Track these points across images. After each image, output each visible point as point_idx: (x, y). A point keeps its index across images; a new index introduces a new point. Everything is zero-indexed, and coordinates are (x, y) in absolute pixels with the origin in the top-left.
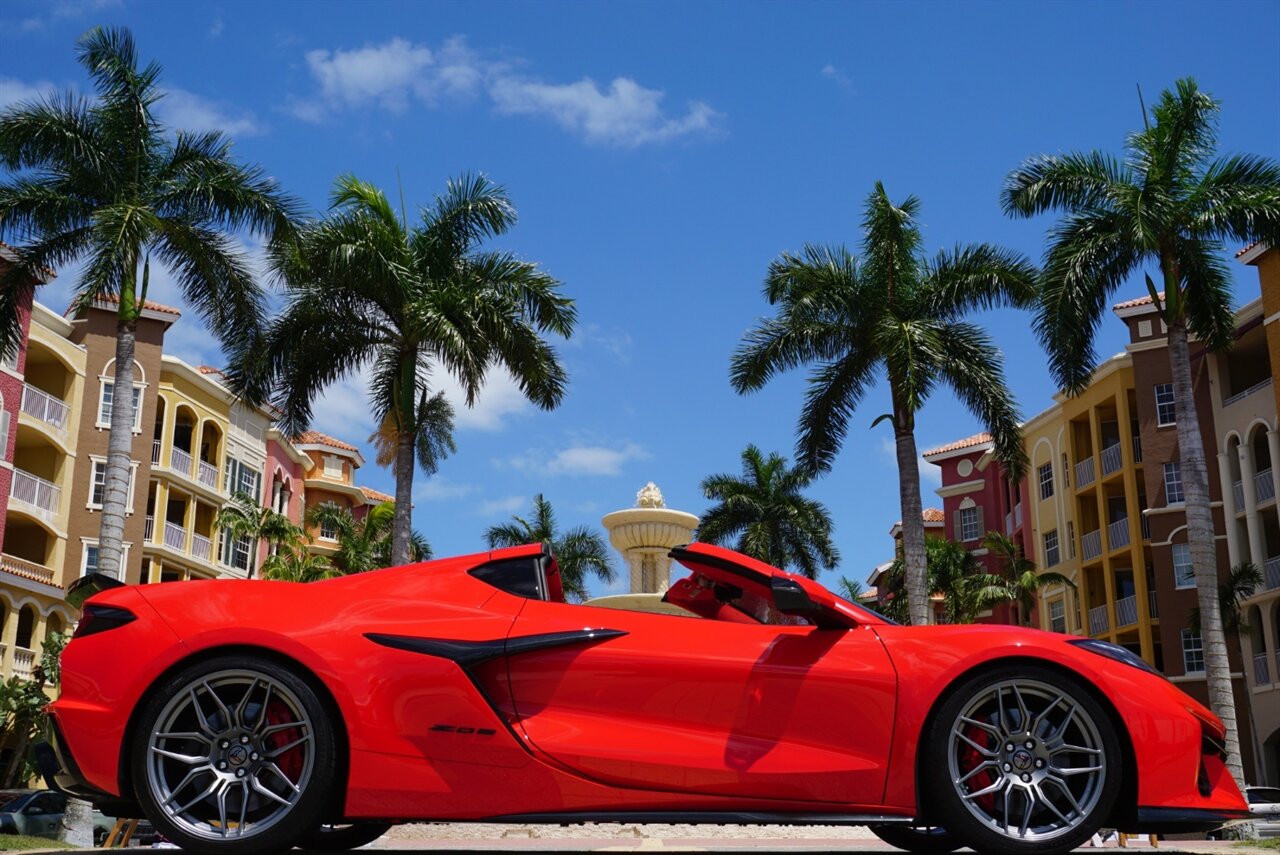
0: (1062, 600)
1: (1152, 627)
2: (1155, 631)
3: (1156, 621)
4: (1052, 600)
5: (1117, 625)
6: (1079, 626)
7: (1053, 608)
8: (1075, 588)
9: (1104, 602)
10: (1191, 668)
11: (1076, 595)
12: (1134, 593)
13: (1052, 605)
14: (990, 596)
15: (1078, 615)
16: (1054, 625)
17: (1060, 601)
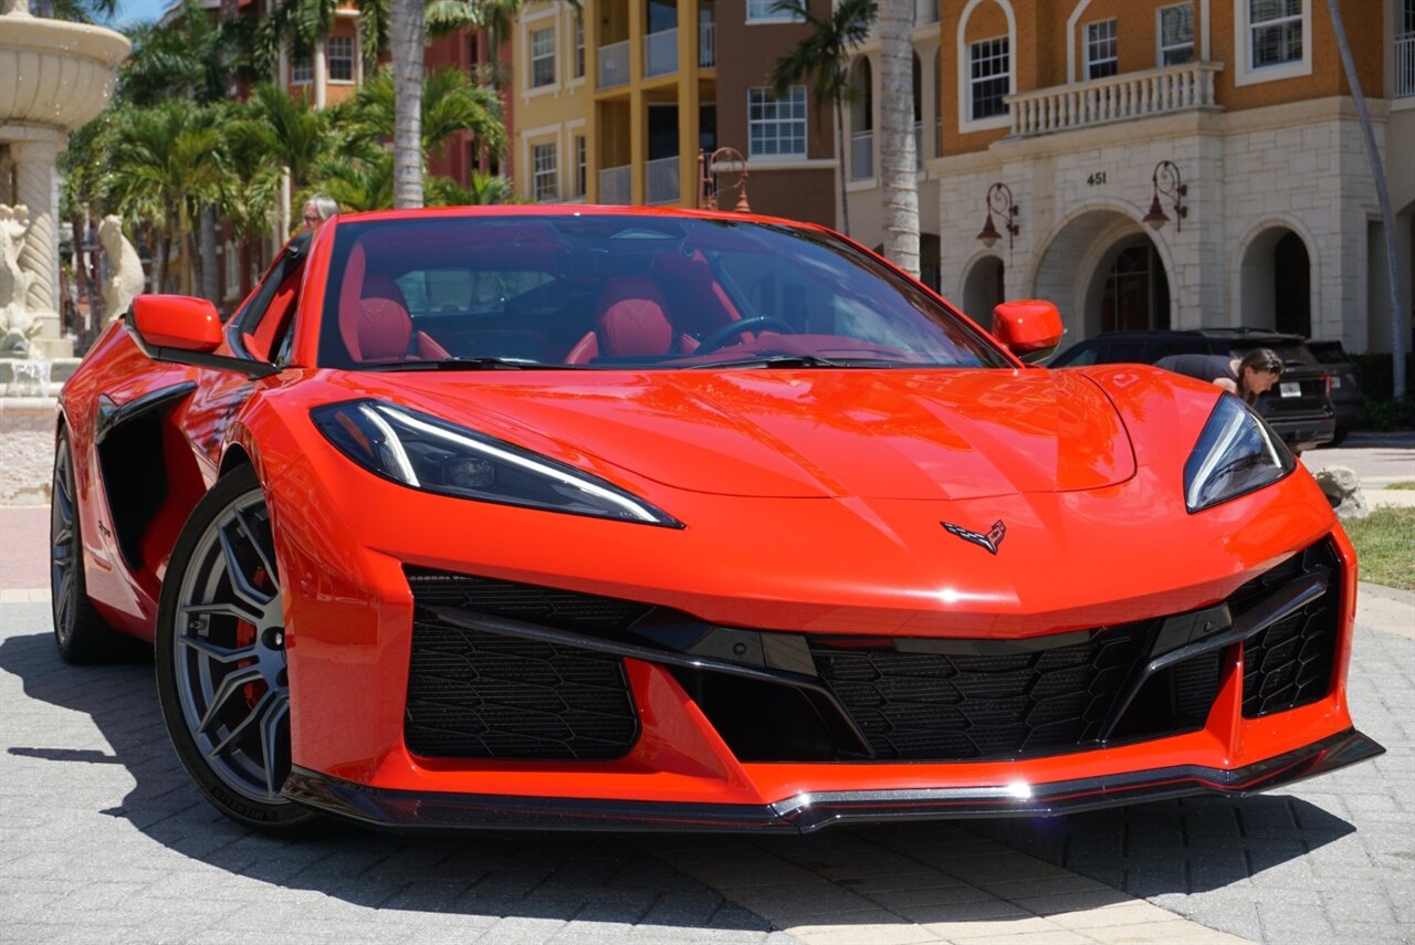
0: (553, 28)
1: (701, 81)
2: (706, 89)
3: (709, 73)
4: (537, 28)
5: (643, 76)
6: (581, 71)
7: (536, 40)
8: (579, 8)
9: (624, 35)
10: (757, 149)
11: (579, 21)
12: (676, 25)
13: (535, 36)
14: (442, 18)
15: (580, 55)
16: (537, 70)
17: (550, 31)
